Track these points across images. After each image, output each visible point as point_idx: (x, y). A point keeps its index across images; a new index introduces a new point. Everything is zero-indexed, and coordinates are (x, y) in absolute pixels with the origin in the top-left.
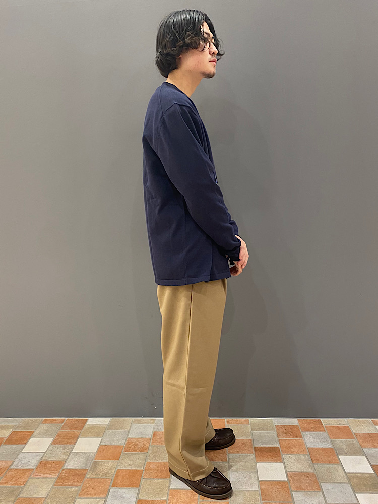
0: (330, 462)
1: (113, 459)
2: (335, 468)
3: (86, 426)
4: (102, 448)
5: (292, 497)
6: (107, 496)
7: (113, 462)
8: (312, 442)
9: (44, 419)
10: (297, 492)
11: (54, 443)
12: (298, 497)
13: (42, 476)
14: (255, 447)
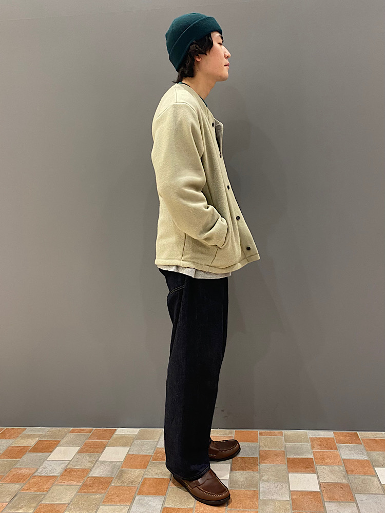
0: (365, 474)
1: (141, 468)
2: (370, 479)
3: (114, 436)
4: (129, 457)
5: (324, 507)
6: (132, 503)
7: (140, 471)
8: (347, 454)
9: (72, 428)
10: (329, 502)
11: (80, 452)
12: (330, 507)
13: (67, 483)
14: (287, 458)
